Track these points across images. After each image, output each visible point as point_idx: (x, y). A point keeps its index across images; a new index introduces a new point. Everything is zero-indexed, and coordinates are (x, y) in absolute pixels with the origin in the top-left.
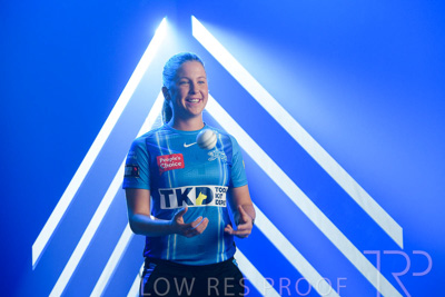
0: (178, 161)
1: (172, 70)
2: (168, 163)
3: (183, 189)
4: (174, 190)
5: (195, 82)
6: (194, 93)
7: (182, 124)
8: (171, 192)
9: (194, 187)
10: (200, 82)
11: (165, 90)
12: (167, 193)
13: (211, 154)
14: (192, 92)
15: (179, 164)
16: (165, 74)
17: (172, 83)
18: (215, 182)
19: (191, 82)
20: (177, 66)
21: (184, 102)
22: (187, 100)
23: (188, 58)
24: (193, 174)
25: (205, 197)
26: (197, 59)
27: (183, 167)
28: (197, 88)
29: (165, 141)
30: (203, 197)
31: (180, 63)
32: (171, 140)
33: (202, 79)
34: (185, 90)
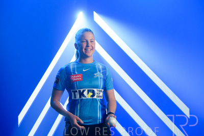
0: (80, 77)
1: (79, 35)
2: (75, 78)
3: (82, 90)
4: (78, 91)
5: (89, 41)
6: (88, 47)
7: (83, 61)
8: (76, 91)
9: (87, 89)
10: (91, 42)
11: (75, 45)
12: (75, 92)
13: (95, 74)
14: (87, 46)
15: (80, 79)
16: (76, 38)
17: (79, 42)
18: (97, 87)
19: (87, 41)
20: (81, 34)
21: (84, 50)
22: (85, 49)
23: (87, 30)
24: (86, 83)
25: (92, 94)
26: (90, 31)
27: (82, 80)
28: (90, 44)
29: (74, 68)
30: (91, 94)
31: (83, 33)
32: (77, 68)
33: (92, 40)
34: (85, 45)
